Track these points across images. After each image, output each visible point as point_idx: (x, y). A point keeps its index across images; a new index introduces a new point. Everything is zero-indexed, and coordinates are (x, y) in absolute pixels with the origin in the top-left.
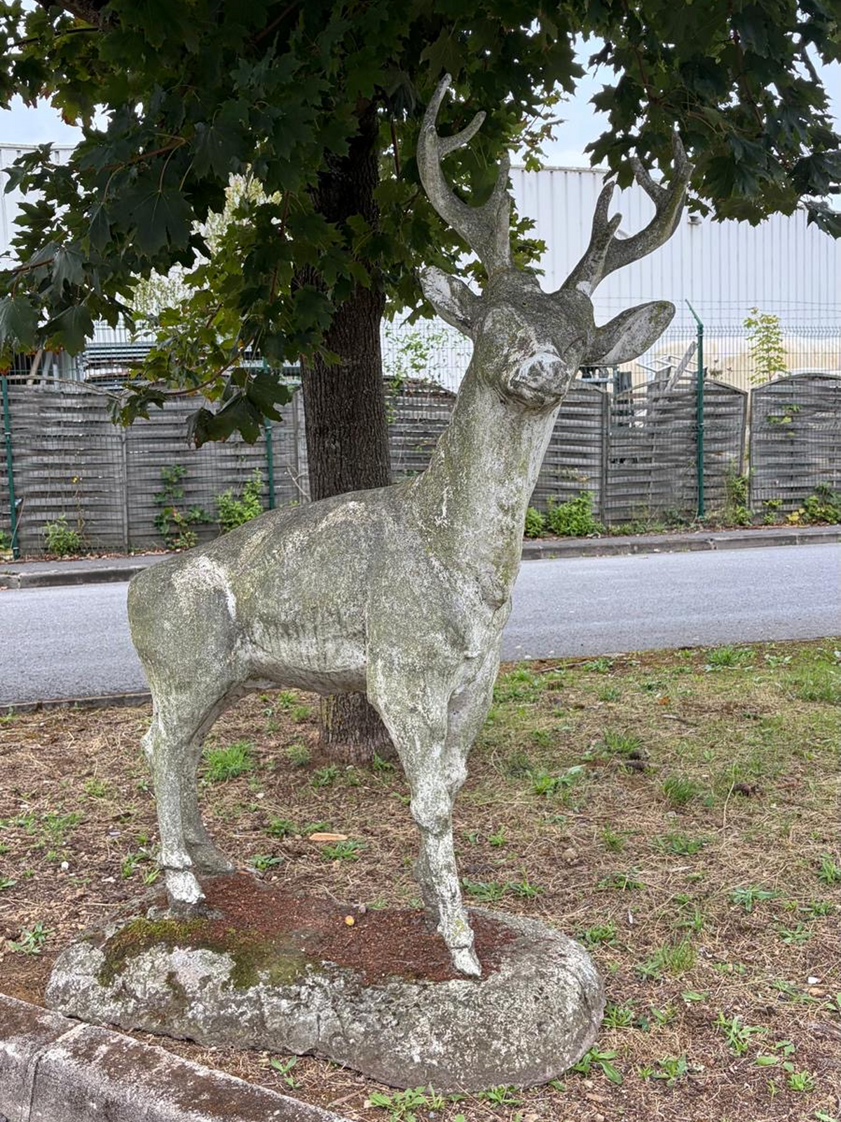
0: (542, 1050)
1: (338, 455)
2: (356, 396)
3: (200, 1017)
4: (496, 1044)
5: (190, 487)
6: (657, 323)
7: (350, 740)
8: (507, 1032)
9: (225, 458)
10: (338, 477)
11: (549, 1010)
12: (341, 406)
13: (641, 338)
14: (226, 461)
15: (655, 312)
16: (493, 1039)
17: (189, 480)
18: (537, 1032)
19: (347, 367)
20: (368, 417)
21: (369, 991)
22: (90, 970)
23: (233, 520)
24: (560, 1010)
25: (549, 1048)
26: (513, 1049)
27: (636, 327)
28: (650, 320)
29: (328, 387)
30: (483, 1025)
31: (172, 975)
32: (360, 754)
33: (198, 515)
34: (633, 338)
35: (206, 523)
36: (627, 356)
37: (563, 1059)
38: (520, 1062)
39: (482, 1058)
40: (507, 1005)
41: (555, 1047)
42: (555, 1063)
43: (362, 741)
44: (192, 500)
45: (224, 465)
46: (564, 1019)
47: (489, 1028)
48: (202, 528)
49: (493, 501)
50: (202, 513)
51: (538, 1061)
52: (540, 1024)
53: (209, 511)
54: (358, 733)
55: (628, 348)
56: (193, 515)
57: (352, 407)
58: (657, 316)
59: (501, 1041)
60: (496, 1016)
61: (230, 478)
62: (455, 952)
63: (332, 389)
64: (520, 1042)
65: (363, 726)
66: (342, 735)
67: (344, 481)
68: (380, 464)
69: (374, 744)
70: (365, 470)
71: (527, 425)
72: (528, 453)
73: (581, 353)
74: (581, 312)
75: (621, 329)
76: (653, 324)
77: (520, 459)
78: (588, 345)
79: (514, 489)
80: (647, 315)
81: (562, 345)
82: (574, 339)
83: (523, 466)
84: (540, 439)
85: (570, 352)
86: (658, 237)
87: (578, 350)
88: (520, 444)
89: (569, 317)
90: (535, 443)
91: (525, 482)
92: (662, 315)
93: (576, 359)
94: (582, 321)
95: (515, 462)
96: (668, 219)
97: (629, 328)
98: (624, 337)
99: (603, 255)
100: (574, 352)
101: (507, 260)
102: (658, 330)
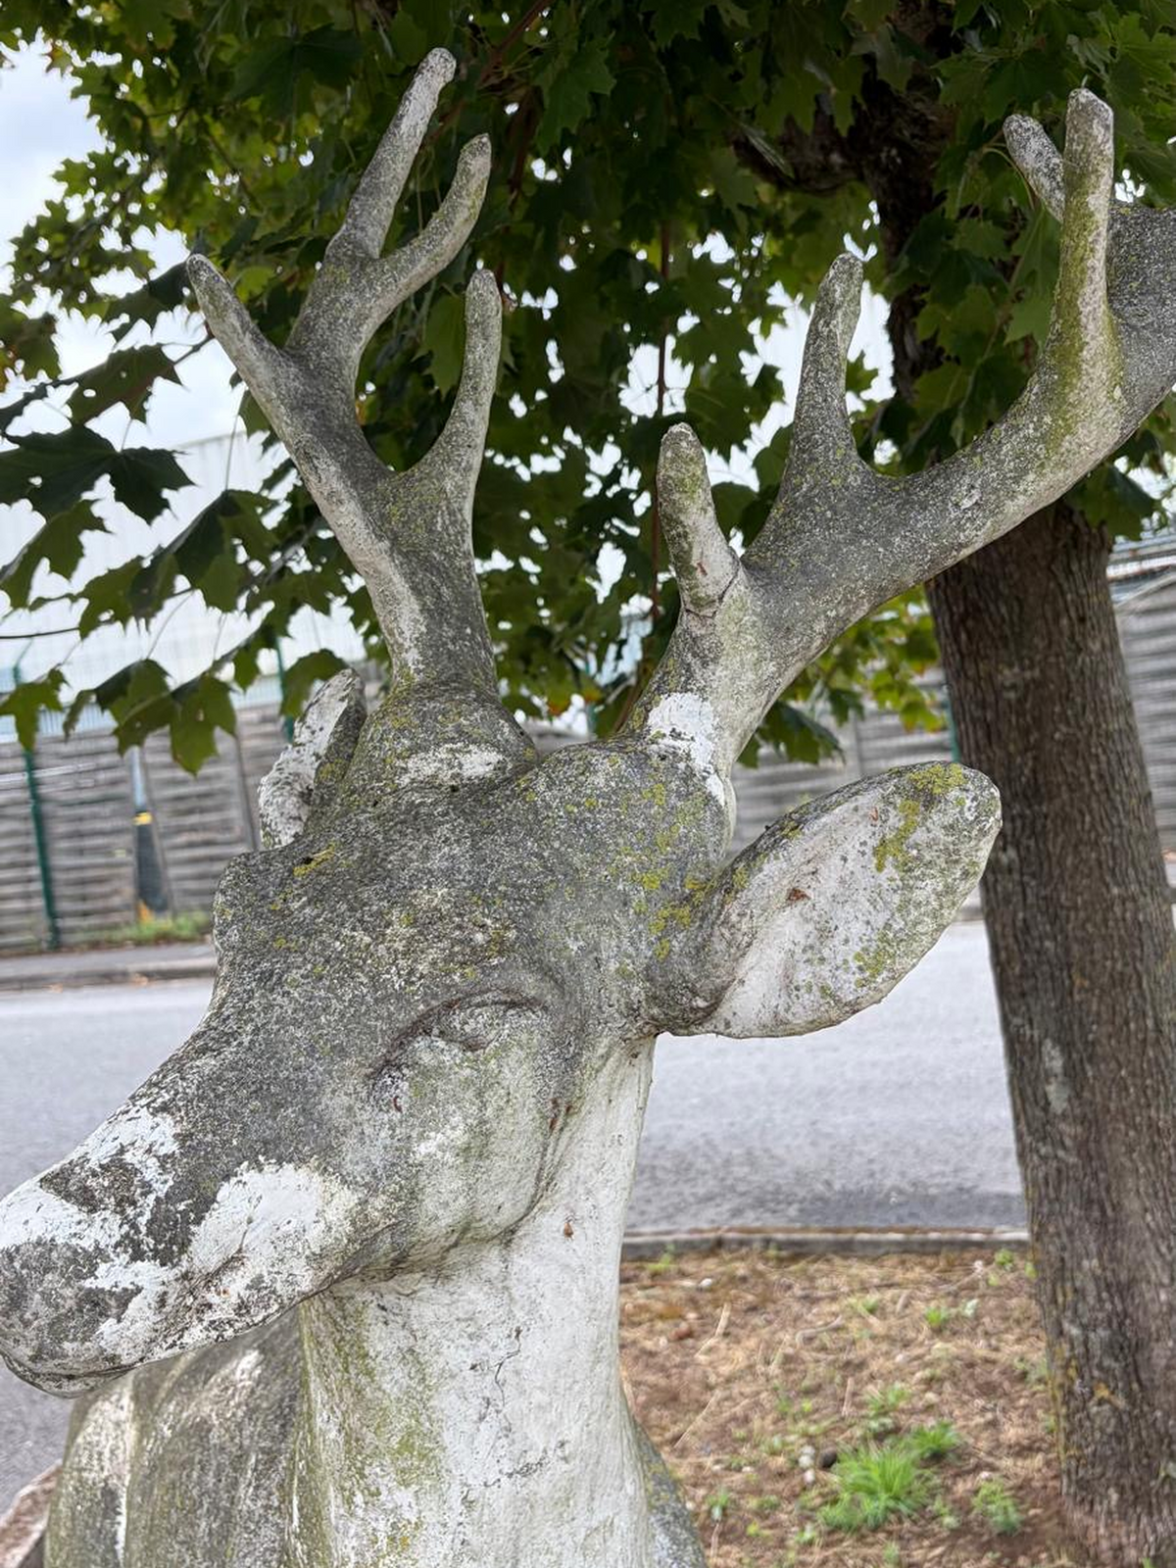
1: (1016, 876)
2: (1038, 746)
6: (906, 868)
7: (1097, 1508)
10: (1019, 924)
12: (1009, 769)
13: (854, 930)
15: (895, 820)
19: (1014, 687)
20: (1071, 790)
27: (829, 885)
28: (880, 851)
29: (980, 734)
32: (1121, 1548)
34: (825, 933)
36: (800, 1015)
43: (1124, 1517)
54: (1115, 1497)
55: (803, 976)
57: (1034, 771)
58: (902, 835)
63: (989, 736)
65: (1126, 1482)
66: (1086, 1492)
67: (1035, 933)
68: (1115, 891)
69: (1154, 1531)
70: (1076, 908)
71: (372, 1311)
72: (419, 1400)
73: (505, 1047)
74: (596, 845)
75: (733, 910)
76: (890, 870)
77: (385, 1422)
78: (622, 973)
79: (383, 1527)
80: (865, 833)
81: (341, 1051)
82: (403, 1019)
83: (406, 1446)
84: (495, 1334)
85: (426, 1058)
86: (1043, 439)
87: (471, 1045)
88: (369, 1373)
89: (479, 893)
90: (456, 1355)
91: (430, 1501)
92: (919, 836)
93: (467, 1083)
94: (579, 887)
95: (370, 1437)
96: (1068, 355)
97: (796, 895)
98: (788, 928)
99: (713, 591)
100: (450, 1055)
101: (412, 656)
102: (919, 895)
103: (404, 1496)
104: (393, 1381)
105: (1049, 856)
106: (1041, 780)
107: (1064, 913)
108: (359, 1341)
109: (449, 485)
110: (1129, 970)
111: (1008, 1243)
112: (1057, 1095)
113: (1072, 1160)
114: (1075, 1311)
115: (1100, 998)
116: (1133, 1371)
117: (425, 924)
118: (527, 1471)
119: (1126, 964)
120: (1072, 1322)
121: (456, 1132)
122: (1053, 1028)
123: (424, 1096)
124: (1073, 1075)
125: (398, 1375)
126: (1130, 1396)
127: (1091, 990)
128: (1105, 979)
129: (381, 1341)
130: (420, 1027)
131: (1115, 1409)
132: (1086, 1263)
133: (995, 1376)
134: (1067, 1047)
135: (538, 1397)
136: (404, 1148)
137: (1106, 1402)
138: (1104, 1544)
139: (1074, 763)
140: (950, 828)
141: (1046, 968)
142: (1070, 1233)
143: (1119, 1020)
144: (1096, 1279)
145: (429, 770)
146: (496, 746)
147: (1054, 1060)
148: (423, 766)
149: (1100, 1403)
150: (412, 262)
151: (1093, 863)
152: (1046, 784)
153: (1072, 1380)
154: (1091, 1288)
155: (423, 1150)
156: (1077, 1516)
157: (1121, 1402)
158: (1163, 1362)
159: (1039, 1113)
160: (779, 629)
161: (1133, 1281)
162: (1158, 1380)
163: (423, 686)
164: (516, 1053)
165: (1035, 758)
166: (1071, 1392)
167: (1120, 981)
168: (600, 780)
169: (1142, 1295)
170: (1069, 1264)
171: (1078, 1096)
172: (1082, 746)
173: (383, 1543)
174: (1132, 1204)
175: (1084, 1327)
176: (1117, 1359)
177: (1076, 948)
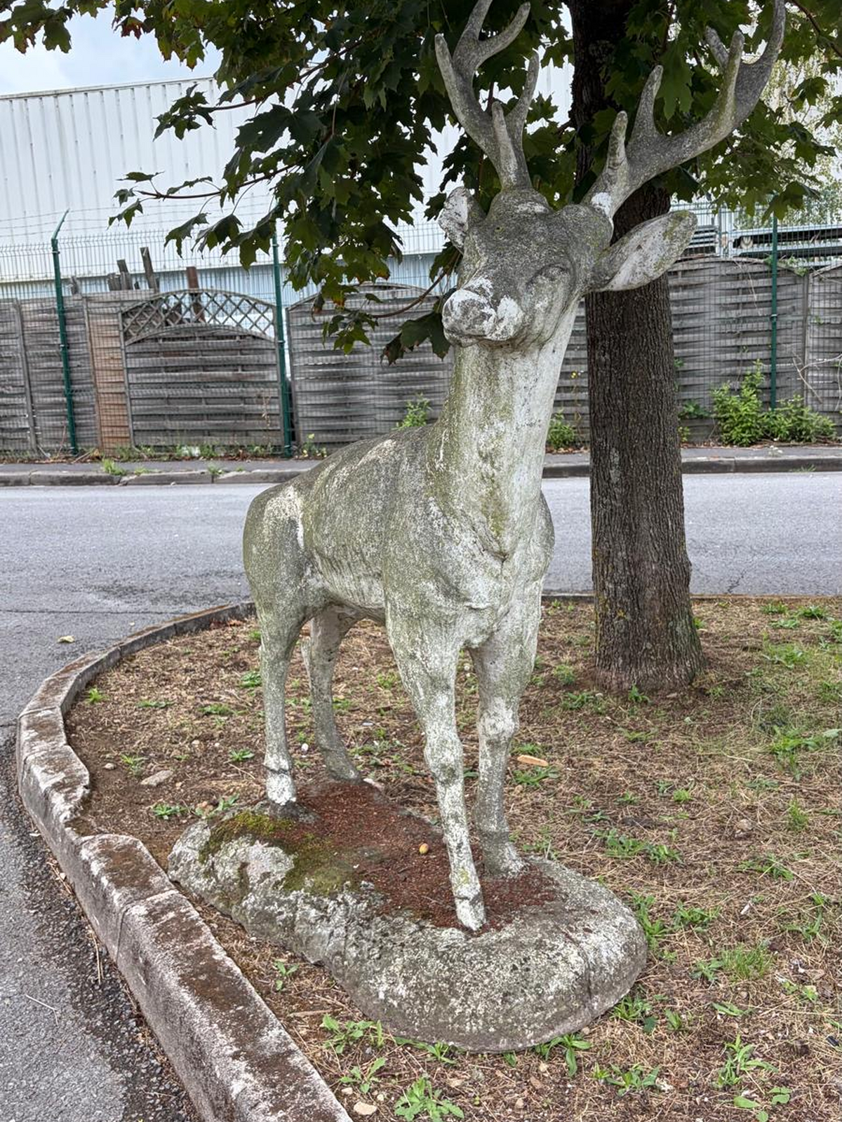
0: (501, 1020)
1: (608, 368)
3: (249, 907)
4: (454, 1002)
5: (686, 381)
6: (672, 239)
7: (612, 667)
8: (468, 993)
9: (725, 349)
10: (607, 392)
11: (524, 983)
14: (726, 352)
15: (670, 225)
16: (453, 996)
17: (686, 373)
18: (500, 1001)
20: (639, 326)
21: (378, 919)
22: (197, 846)
23: (727, 415)
24: (538, 986)
25: (510, 1020)
26: (469, 1011)
27: (649, 244)
28: (664, 235)
30: (447, 980)
31: (244, 865)
32: (622, 683)
33: (692, 409)
34: (646, 258)
35: (701, 418)
36: (636, 281)
37: (525, 1035)
38: (471, 1026)
39: (438, 1012)
40: (478, 966)
41: (518, 1021)
42: (512, 1038)
43: (624, 669)
44: (687, 395)
45: (722, 357)
46: (540, 996)
47: (452, 984)
48: (697, 423)
49: (474, 448)
50: (697, 407)
51: (492, 1030)
52: (506, 995)
53: (704, 405)
54: (621, 661)
55: (638, 270)
56: (686, 410)
58: (672, 229)
59: (460, 1001)
60: (462, 975)
61: (728, 370)
62: (457, 901)
64: (477, 1006)
65: (627, 654)
66: (607, 660)
67: (613, 396)
68: (653, 377)
69: (637, 674)
70: (635, 384)
71: (503, 364)
72: (510, 395)
73: (559, 281)
74: (581, 231)
75: (623, 249)
76: (667, 240)
77: (499, 401)
78: (586, 269)
79: (494, 434)
80: (661, 229)
81: (522, 275)
82: (539, 267)
83: (504, 408)
84: (532, 378)
85: (540, 281)
86: (711, 129)
87: (552, 279)
88: (498, 385)
89: (551, 240)
90: (521, 383)
91: (508, 426)
92: (677, 229)
93: (550, 289)
94: (577, 243)
95: (494, 406)
96: (722, 106)
97: (639, 247)
98: (635, 257)
99: (619, 161)
100: (547, 281)
101: (513, 177)
102: (674, 247)
103: (501, 425)
104: (504, 387)
105: (625, 358)
106: (625, 320)
107: (628, 387)
108: (497, 374)
109: (518, 124)
110: (655, 415)
111: (558, 598)
112: (614, 475)
113: (619, 505)
114: (612, 577)
115: (641, 428)
116: (636, 602)
117: (541, 245)
118: (531, 425)
119: (654, 412)
120: (610, 582)
121: (545, 303)
122: (616, 442)
123: (538, 292)
124: (624, 465)
125: (506, 386)
126: (633, 615)
127: (637, 423)
128: (644, 419)
129: (503, 375)
130: (539, 272)
131: (626, 621)
132: (620, 554)
133: (555, 643)
134: (621, 451)
135: (538, 402)
136: (533, 305)
137: (623, 618)
138: (614, 682)
139: (641, 313)
140: (685, 227)
141: (616, 413)
142: (614, 540)
143: (648, 438)
144: (624, 561)
145: (525, 209)
146: (542, 204)
147: (615, 458)
148: (523, 208)
149: (619, 619)
150: (497, 44)
151: (645, 362)
152: (628, 322)
153: (607, 610)
154: (621, 565)
155: (538, 306)
156: (602, 673)
157: (628, 618)
158: (650, 597)
159: (605, 483)
160: (632, 176)
161: (641, 560)
162: (647, 605)
163: (517, 186)
164: (562, 284)
165: (624, 309)
166: (605, 616)
167: (650, 419)
168: (582, 213)
169: (644, 567)
170: (612, 555)
171: (625, 475)
172: (646, 305)
173: (494, 436)
174: (644, 525)
175: (615, 584)
176: (629, 597)
177: (632, 403)
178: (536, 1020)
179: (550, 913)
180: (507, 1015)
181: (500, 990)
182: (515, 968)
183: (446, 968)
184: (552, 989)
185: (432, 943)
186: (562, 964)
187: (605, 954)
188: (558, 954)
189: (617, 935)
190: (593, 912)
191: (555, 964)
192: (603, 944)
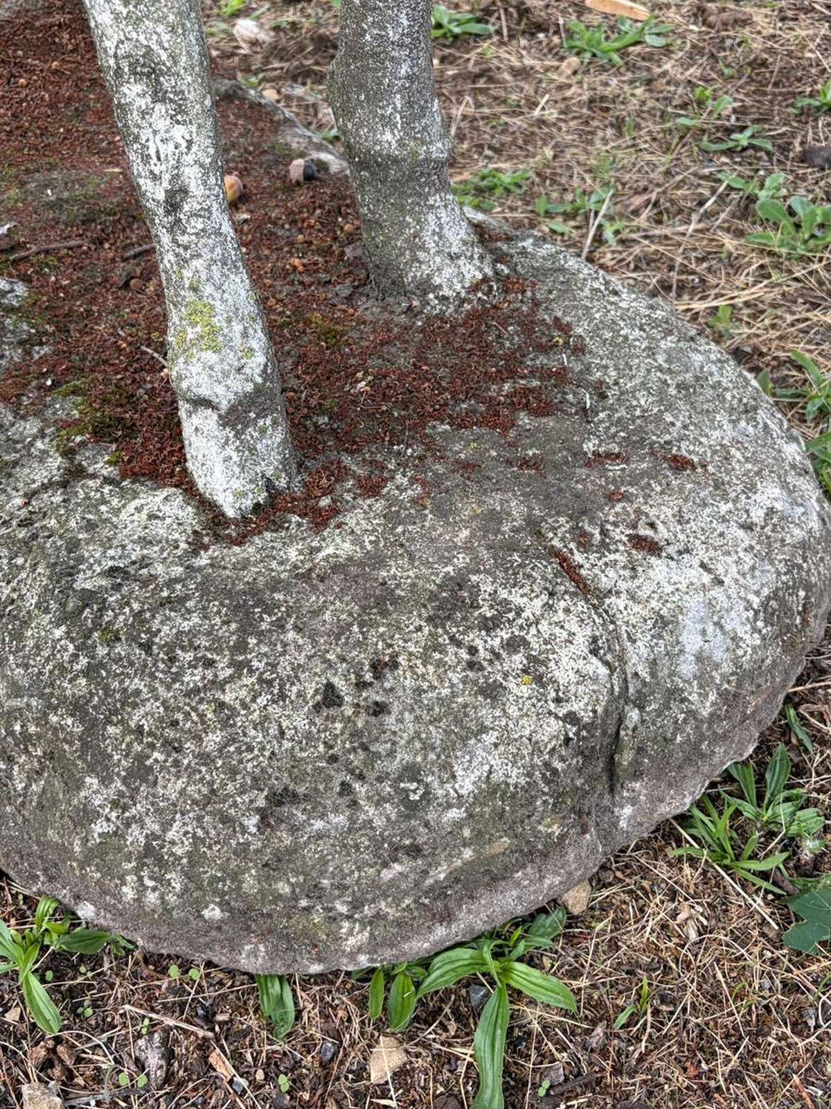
0: (250, 883)
4: (93, 790)
8: (140, 772)
11: (357, 759)
16: (91, 769)
18: (252, 822)
24: (412, 772)
25: (283, 888)
26: (136, 836)
30: (77, 708)
37: (338, 939)
38: (141, 889)
39: (46, 804)
40: (193, 678)
41: (315, 891)
42: (286, 941)
46: (412, 809)
47: (92, 727)
51: (213, 913)
52: (279, 798)
59: (111, 792)
60: (131, 699)
64: (166, 826)
178: (389, 891)
179: (525, 463)
180: (275, 865)
181: (257, 783)
182: (330, 697)
183: (84, 661)
184: (467, 784)
185: (73, 545)
186: (520, 689)
187: (692, 642)
188: (513, 645)
189: (748, 560)
190: (680, 464)
191: (492, 692)
192: (694, 603)
